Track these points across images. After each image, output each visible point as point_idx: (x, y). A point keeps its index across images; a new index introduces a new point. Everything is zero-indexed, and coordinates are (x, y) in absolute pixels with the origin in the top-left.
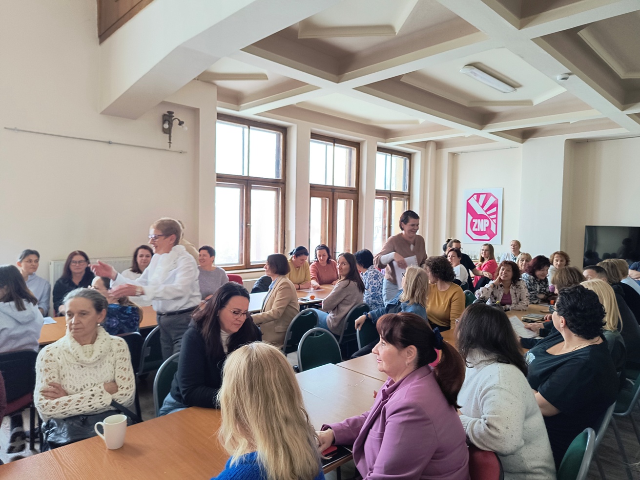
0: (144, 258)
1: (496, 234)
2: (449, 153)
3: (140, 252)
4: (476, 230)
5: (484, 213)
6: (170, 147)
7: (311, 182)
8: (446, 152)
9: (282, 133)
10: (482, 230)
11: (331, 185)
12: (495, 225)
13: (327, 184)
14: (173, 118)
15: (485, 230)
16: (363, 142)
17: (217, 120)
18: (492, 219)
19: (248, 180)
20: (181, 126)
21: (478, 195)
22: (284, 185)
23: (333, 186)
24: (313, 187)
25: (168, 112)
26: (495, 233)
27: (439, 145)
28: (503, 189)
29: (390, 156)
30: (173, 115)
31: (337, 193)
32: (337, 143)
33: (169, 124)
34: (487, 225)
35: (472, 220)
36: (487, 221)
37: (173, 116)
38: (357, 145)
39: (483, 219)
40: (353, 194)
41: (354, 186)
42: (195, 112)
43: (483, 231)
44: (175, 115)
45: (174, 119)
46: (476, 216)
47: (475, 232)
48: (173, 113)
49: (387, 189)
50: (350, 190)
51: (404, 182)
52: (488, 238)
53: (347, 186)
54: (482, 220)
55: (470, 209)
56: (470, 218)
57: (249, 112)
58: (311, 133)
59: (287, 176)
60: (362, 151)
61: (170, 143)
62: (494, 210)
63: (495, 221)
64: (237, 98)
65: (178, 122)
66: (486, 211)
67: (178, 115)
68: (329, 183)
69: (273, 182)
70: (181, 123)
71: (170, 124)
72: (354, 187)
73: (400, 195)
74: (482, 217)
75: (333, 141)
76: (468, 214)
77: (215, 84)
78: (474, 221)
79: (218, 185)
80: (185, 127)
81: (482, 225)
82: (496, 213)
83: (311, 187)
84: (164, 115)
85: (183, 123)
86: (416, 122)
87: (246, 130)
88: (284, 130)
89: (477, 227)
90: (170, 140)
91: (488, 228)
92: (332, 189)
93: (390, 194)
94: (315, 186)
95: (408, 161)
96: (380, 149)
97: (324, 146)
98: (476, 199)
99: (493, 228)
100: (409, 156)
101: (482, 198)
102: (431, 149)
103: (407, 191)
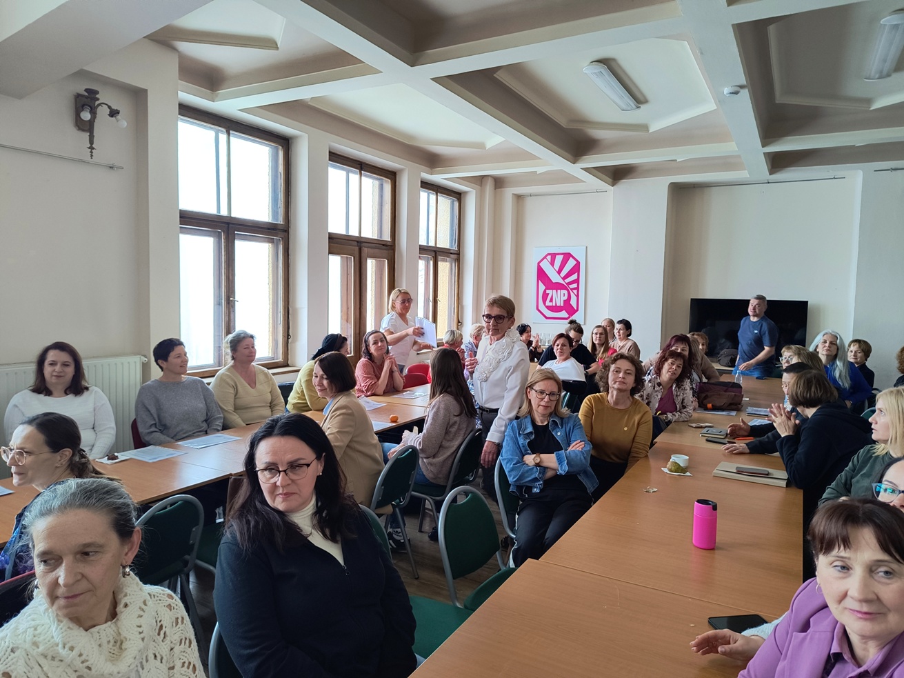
0: (58, 368)
1: (577, 310)
2: (513, 194)
3: (52, 356)
4: (550, 304)
5: (561, 281)
6: (92, 156)
7: (330, 231)
8: (509, 193)
9: (282, 146)
10: (558, 305)
11: (357, 235)
12: (576, 298)
13: (350, 234)
14: (97, 103)
15: (562, 305)
16: (401, 171)
17: (179, 116)
18: (572, 289)
19: (228, 224)
20: (114, 118)
21: (553, 256)
22: (287, 234)
23: (360, 237)
24: (333, 238)
25: (86, 90)
26: (576, 308)
27: (499, 182)
28: (586, 248)
29: (434, 197)
30: (97, 96)
31: (366, 249)
32: (365, 171)
33: (90, 112)
34: (566, 298)
35: (545, 291)
36: (565, 292)
37: (98, 99)
38: (392, 175)
39: (561, 289)
40: (387, 250)
41: (388, 238)
42: (138, 96)
43: (560, 306)
44: (103, 97)
45: (100, 105)
46: (550, 285)
47: (548, 308)
48: (97, 92)
49: (430, 245)
50: (383, 245)
51: (452, 235)
52: (567, 316)
53: (376, 238)
54: (559, 291)
55: (542, 275)
56: (542, 287)
57: (231, 105)
58: (330, 152)
59: (292, 218)
60: (399, 183)
61: (91, 148)
62: (574, 277)
63: (575, 291)
64: (211, 79)
65: (108, 111)
66: (564, 278)
67: (106, 97)
68: (354, 232)
69: (269, 229)
70: (113, 113)
71: (93, 112)
72: (389, 240)
73: (445, 252)
74: (558, 287)
75: (359, 166)
76: (540, 283)
77: (174, 49)
78: (548, 291)
79: (183, 231)
80: (123, 122)
81: (559, 297)
82: (577, 281)
83: (329, 238)
84: (78, 97)
85: (118, 112)
86: (481, 146)
87: (223, 137)
88: (284, 142)
89: (551, 300)
90: (91, 142)
91: (567, 302)
92: (358, 242)
93: (435, 251)
94: (334, 237)
95: (456, 204)
96: (426, 185)
97: (344, 173)
98: (550, 261)
99: (573, 302)
100: (458, 196)
101: (559, 259)
102: (489, 186)
103: (455, 248)
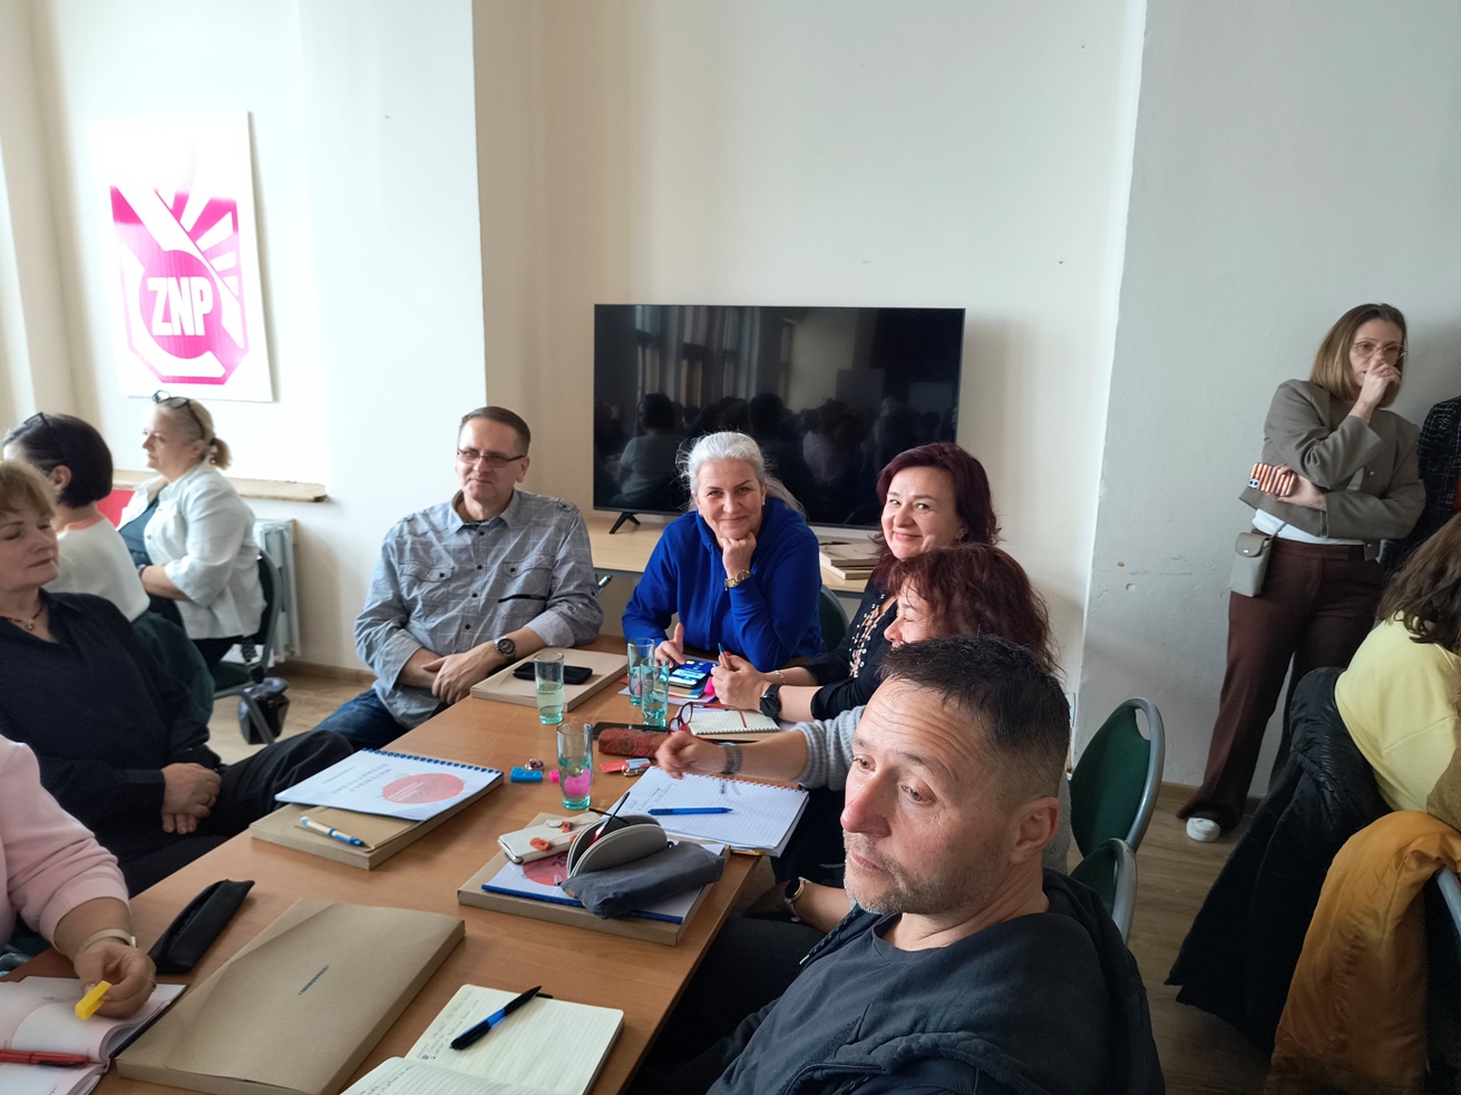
1: (247, 347)
5: (186, 245)
10: (189, 332)
12: (237, 304)
15: (201, 331)
18: (222, 274)
26: (240, 343)
28: (250, 116)
34: (207, 307)
35: (144, 282)
36: (204, 284)
39: (189, 274)
43: (195, 338)
52: (221, 370)
54: (184, 280)
63: (232, 281)
66: (194, 234)
74: (180, 265)
81: (187, 304)
82: (234, 243)
89: (167, 318)
91: (211, 320)
99: (231, 321)
